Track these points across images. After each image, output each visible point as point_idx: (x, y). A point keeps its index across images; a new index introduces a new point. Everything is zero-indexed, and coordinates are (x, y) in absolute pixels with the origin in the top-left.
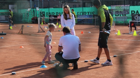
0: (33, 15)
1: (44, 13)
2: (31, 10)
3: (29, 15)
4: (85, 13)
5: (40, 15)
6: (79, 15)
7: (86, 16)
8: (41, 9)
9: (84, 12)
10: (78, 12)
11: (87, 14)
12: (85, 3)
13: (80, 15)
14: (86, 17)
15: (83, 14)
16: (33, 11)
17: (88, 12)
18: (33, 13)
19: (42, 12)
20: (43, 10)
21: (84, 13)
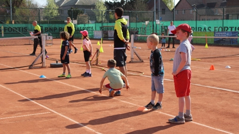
0: (152, 30)
1: (166, 28)
2: (149, 24)
3: (147, 31)
4: (226, 29)
5: (162, 30)
6: (217, 31)
7: (227, 32)
8: (162, 23)
9: (225, 27)
10: (215, 28)
11: (229, 30)
12: (228, 15)
13: (219, 32)
14: (228, 34)
15: (222, 30)
16: (152, 25)
17: (232, 28)
18: (152, 28)
19: (164, 26)
20: (166, 23)
21: (224, 29)
